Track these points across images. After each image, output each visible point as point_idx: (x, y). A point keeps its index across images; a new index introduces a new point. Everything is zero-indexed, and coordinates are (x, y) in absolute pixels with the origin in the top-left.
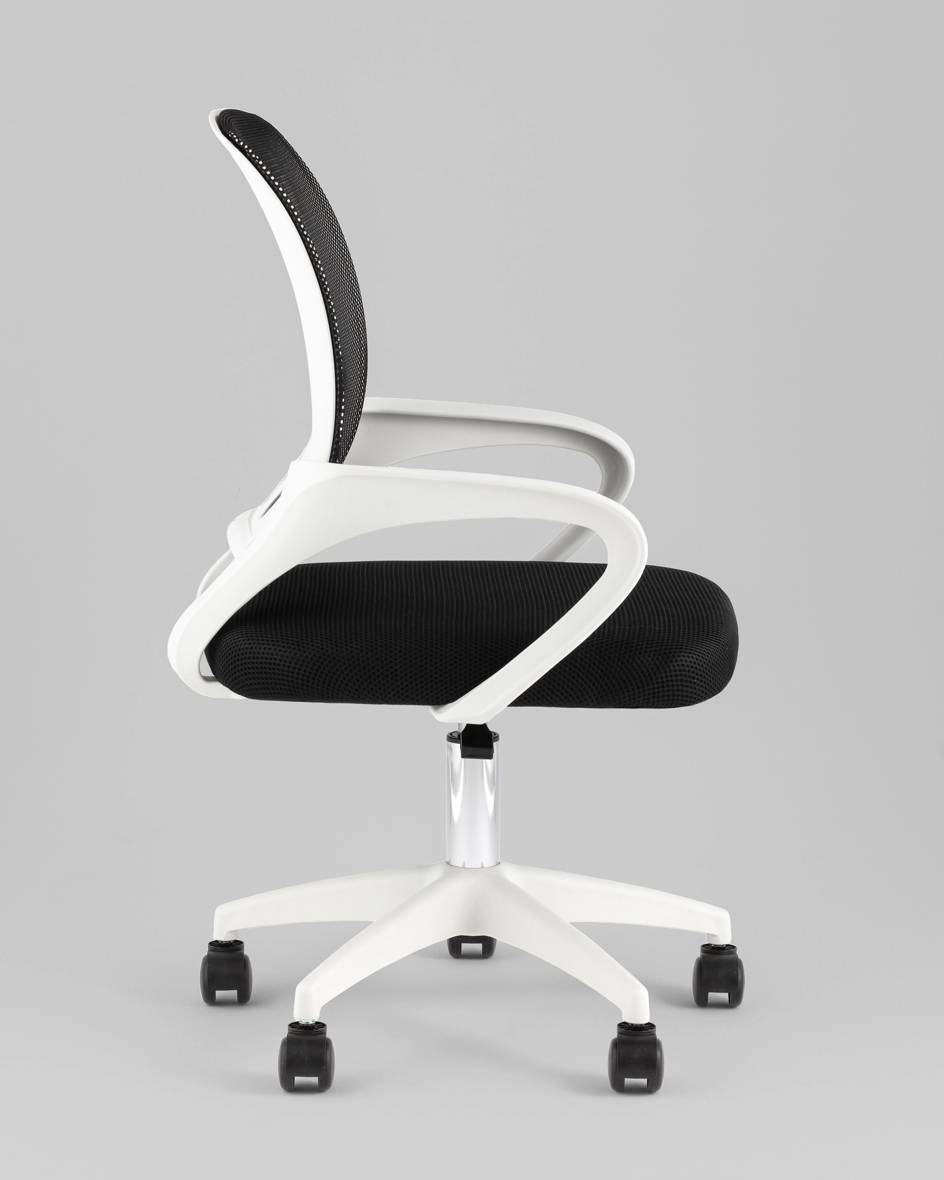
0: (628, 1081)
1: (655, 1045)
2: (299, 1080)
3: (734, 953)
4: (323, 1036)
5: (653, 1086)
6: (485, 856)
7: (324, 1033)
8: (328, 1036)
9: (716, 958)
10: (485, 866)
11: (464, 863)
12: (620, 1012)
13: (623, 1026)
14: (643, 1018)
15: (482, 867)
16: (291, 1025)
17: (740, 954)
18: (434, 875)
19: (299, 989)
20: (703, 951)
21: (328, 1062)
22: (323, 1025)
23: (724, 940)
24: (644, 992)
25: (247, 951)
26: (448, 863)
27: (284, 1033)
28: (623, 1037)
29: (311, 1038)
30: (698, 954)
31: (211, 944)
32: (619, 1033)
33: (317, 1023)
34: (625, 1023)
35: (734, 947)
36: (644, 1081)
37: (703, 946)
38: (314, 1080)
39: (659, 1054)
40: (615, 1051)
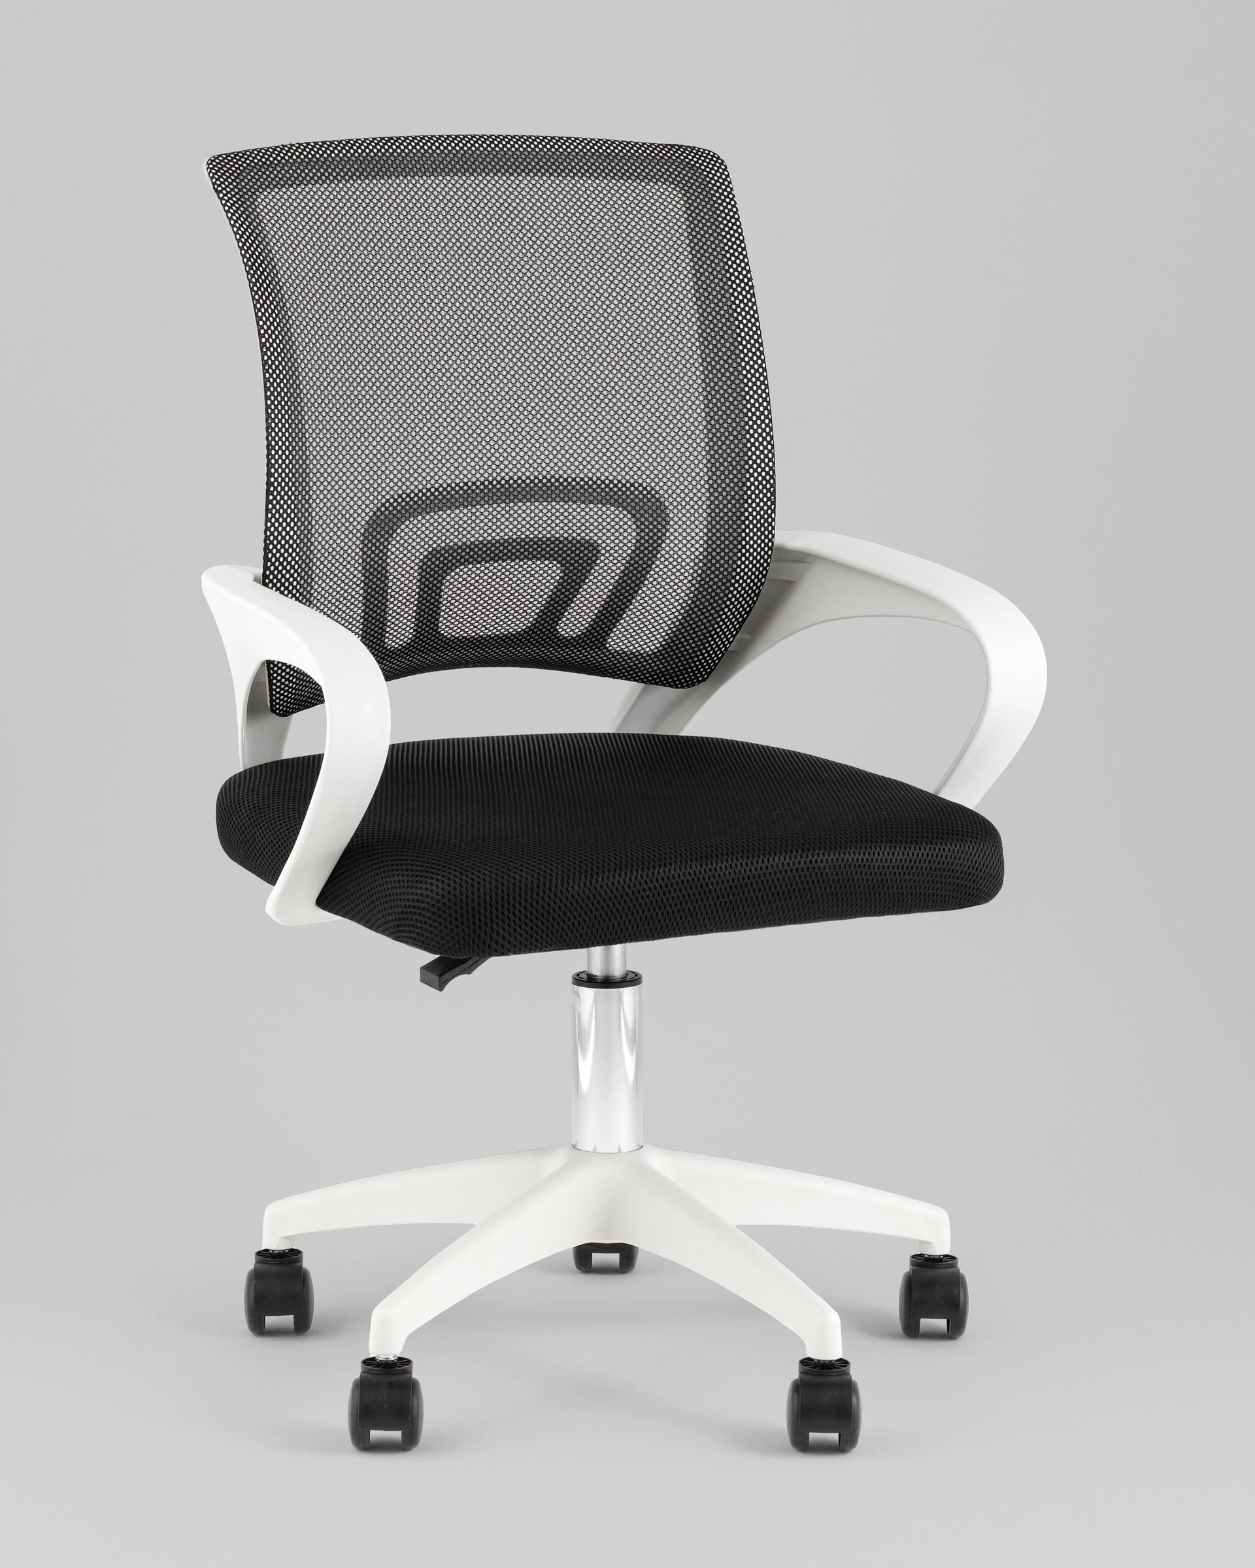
0: (814, 1436)
1: (849, 1388)
2: (375, 1434)
3: (954, 1266)
4: (407, 1376)
5: (846, 1444)
6: (623, 1136)
7: (409, 1372)
8: (415, 1375)
9: (931, 1273)
10: (624, 1149)
11: (595, 1148)
12: (802, 1344)
13: (806, 1362)
14: (833, 1353)
15: (620, 1151)
16: (366, 1362)
17: (963, 1267)
18: (556, 1161)
19: (377, 1314)
20: (913, 1264)
21: (415, 1411)
22: (408, 1362)
23: (940, 1249)
24: (834, 1318)
25: (307, 1264)
26: (574, 1147)
27: (356, 1372)
28: (808, 1378)
29: (393, 1378)
30: (906, 1267)
31: (259, 1254)
32: (802, 1373)
33: (400, 1359)
34: (809, 1359)
35: (953, 1258)
36: (834, 1437)
37: (913, 1257)
38: (396, 1435)
39: (854, 1400)
40: (796, 1397)
